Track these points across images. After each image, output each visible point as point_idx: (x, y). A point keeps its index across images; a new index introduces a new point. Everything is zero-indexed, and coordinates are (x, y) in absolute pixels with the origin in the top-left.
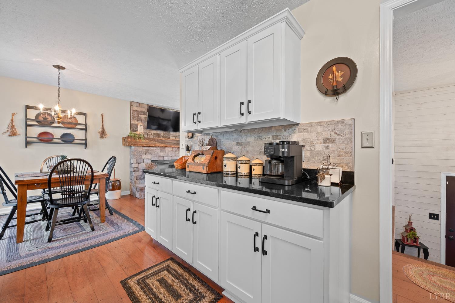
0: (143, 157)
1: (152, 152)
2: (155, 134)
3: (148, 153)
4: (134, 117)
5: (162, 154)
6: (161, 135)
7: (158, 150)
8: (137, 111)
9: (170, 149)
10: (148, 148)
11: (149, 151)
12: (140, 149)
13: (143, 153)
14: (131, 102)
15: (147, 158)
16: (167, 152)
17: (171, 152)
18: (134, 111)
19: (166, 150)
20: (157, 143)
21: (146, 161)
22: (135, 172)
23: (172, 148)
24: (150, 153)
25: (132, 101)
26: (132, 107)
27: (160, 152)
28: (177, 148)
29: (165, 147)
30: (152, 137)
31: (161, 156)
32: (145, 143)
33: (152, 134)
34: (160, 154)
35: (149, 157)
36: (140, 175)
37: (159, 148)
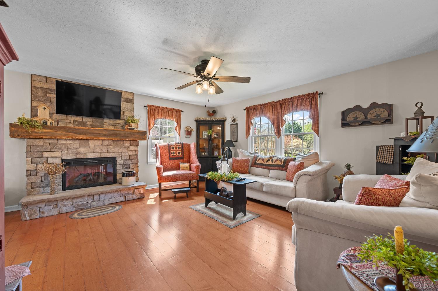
0: (46, 154)
1: (63, 147)
2: (76, 121)
3: (56, 148)
4: (36, 97)
5: (82, 150)
6: (88, 123)
7: (76, 144)
8: (42, 88)
9: (98, 143)
10: (56, 141)
11: (58, 146)
12: (40, 143)
13: (45, 149)
14: (31, 75)
15: (54, 155)
16: (92, 146)
17: (101, 146)
18: (36, 87)
19: (90, 144)
20: (70, 134)
21: (51, 160)
22: (28, 177)
23: (101, 141)
24: (60, 149)
25: (32, 73)
26: (33, 82)
27: (78, 146)
28: (110, 142)
29: (89, 140)
30: (71, 125)
31: (82, 152)
32: (47, 134)
33: (72, 121)
34: (79, 150)
35: (58, 154)
36: (39, 180)
37: (77, 141)
